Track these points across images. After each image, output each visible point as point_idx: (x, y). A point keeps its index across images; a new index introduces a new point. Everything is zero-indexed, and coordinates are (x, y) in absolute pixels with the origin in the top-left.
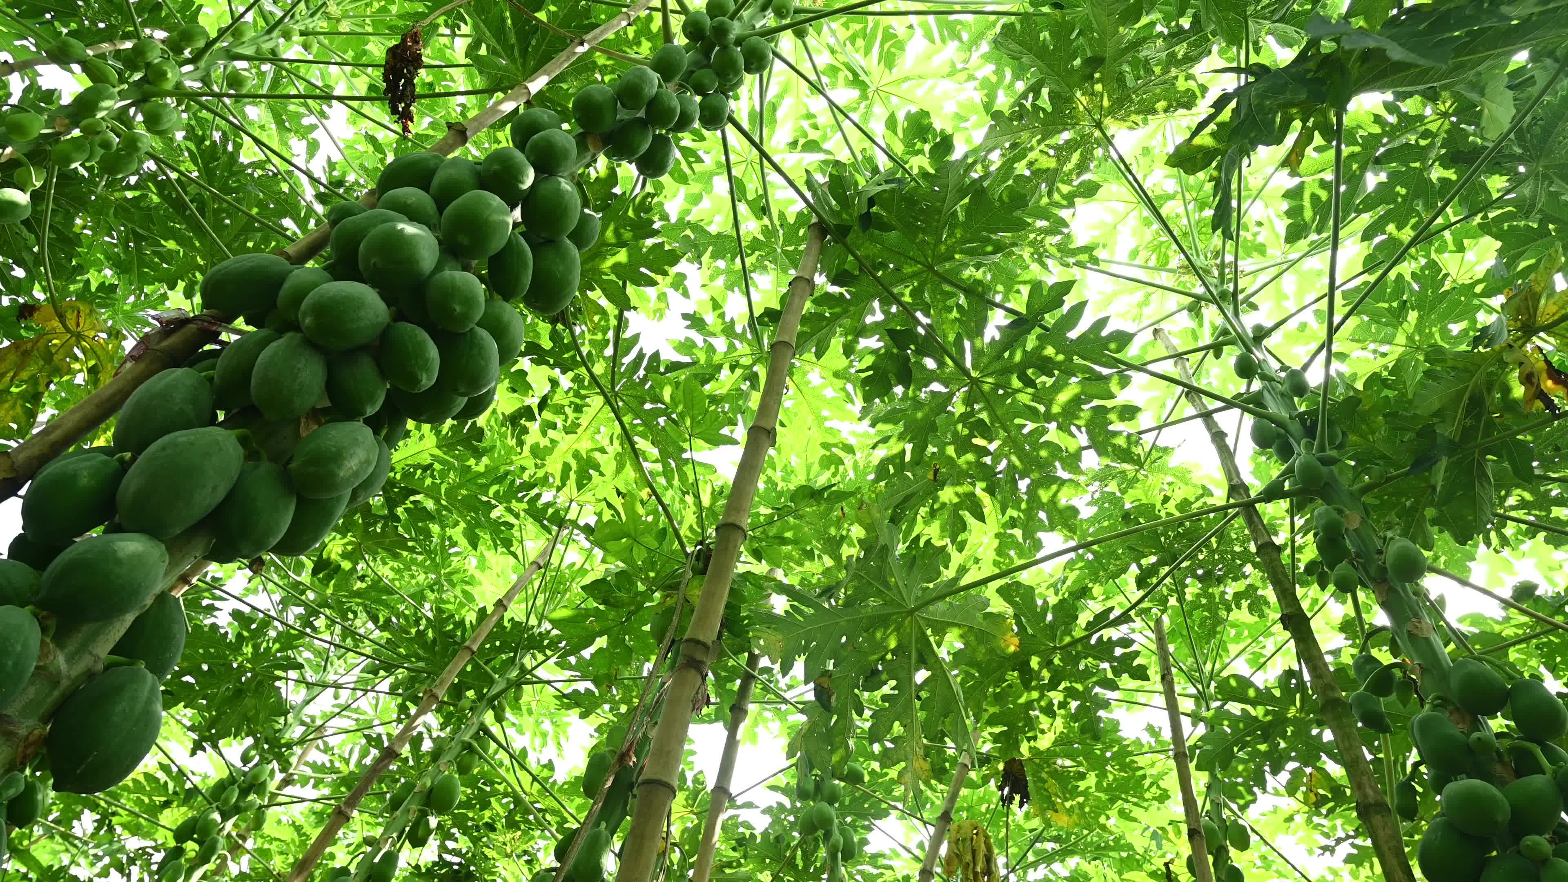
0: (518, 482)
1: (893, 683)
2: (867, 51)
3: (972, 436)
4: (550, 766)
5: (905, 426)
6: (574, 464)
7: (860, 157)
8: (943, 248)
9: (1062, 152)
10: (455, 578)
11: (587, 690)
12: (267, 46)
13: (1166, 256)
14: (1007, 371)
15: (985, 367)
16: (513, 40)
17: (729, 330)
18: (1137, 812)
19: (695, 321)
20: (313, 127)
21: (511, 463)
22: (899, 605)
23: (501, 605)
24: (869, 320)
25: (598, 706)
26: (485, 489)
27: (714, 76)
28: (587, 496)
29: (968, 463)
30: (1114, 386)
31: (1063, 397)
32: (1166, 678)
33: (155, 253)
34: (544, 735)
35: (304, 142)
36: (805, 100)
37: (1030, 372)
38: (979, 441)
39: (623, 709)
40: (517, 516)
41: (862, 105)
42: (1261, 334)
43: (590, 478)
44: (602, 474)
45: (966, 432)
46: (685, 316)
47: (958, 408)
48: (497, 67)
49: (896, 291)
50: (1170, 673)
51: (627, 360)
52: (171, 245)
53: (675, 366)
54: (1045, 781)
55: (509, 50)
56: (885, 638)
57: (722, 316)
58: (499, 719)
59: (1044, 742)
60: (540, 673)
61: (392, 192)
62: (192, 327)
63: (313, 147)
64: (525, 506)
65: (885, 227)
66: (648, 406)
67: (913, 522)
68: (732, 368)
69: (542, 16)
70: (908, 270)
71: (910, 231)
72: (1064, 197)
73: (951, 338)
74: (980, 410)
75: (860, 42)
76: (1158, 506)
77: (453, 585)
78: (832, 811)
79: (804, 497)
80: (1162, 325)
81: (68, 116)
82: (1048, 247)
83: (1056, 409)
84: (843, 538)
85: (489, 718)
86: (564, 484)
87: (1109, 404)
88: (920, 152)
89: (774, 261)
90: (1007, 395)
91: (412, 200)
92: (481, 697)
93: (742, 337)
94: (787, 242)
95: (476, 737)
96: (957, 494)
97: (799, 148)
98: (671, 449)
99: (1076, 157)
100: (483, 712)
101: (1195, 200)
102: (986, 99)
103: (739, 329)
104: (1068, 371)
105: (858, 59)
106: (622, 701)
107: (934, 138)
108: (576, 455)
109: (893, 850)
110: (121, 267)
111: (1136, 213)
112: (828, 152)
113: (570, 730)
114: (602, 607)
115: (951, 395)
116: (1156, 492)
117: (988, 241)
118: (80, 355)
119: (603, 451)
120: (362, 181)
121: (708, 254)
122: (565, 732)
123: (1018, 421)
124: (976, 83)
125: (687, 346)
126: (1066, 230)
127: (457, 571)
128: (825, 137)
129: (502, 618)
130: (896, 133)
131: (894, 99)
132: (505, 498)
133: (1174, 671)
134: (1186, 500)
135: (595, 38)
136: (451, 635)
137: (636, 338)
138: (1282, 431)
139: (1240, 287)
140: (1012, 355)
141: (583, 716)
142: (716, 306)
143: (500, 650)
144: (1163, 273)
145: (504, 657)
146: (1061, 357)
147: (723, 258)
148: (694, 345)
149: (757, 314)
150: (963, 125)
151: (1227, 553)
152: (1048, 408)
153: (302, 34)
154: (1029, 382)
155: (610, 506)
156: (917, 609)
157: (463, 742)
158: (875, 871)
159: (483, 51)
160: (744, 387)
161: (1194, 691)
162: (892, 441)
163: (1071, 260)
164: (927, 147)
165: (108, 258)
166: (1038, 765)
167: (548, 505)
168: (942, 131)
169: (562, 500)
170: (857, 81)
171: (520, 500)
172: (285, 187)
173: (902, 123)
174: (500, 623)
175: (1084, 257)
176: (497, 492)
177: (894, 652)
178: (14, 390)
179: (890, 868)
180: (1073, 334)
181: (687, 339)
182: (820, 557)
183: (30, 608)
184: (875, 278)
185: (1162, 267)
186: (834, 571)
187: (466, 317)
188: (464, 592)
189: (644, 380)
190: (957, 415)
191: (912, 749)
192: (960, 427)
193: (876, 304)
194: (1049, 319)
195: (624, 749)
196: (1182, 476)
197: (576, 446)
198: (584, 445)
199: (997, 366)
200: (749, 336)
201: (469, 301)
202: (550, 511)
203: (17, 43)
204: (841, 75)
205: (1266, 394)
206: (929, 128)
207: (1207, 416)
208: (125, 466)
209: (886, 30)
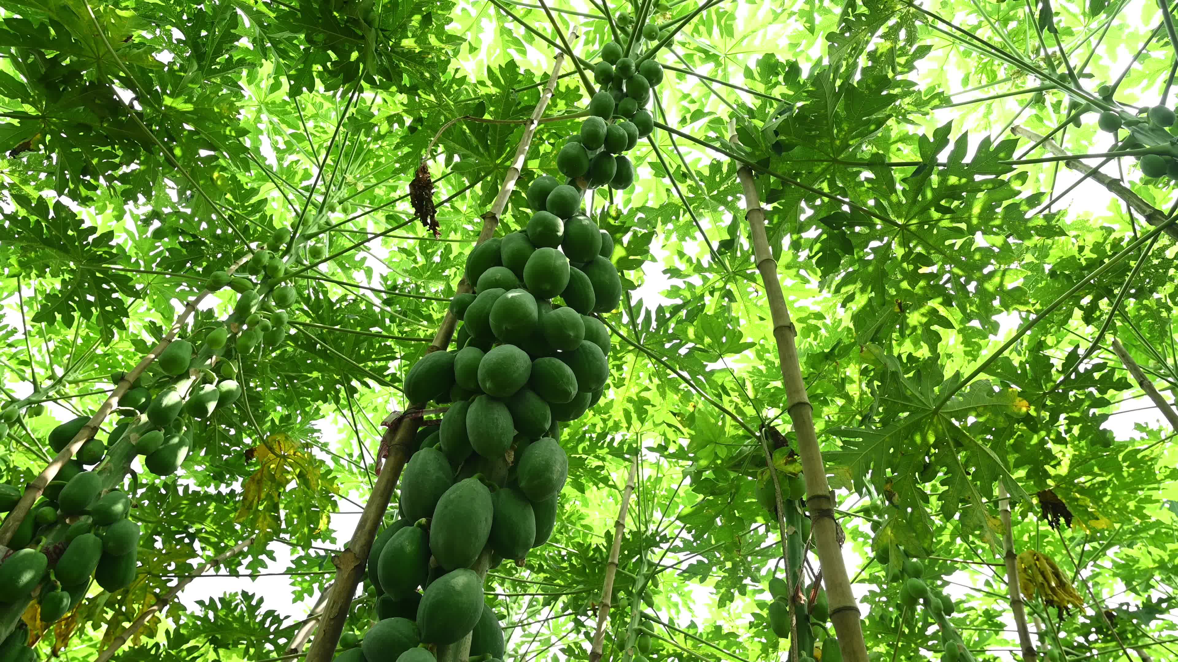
0: (594, 435)
1: (944, 469)
2: (710, 33)
3: (917, 268)
4: (693, 625)
5: (862, 281)
6: (630, 407)
7: (735, 107)
8: (838, 142)
9: (891, 35)
10: (573, 519)
11: (698, 561)
12: (322, 222)
13: (993, 72)
14: (925, 209)
15: (908, 213)
16: (474, 140)
17: (699, 268)
18: (1155, 495)
19: (673, 272)
20: (364, 259)
21: (585, 425)
22: (924, 410)
23: (619, 525)
24: (803, 218)
25: (710, 570)
26: (574, 449)
27: (633, 101)
28: (648, 424)
29: (921, 288)
30: (1016, 185)
31: (976, 209)
32: (1143, 383)
33: (305, 384)
34: (676, 605)
35: (362, 271)
36: (678, 87)
37: (943, 203)
38: (924, 270)
39: (729, 565)
40: (603, 459)
41: (720, 71)
42: (1108, 93)
43: (646, 412)
44: (653, 406)
45: (911, 267)
46: (665, 272)
47: (899, 252)
48: (471, 165)
49: (816, 187)
50: (1145, 379)
51: (640, 320)
52: (315, 374)
53: (676, 309)
54: (1077, 499)
55: (475, 150)
56: (924, 438)
57: (690, 260)
58: (650, 605)
59: (1063, 470)
60: (666, 562)
61: (482, 276)
62: (407, 420)
63: (369, 272)
64: (607, 450)
65: (789, 147)
66: (667, 346)
67: (890, 347)
68: (712, 293)
69: (487, 117)
70: (818, 170)
71: (808, 141)
72: (903, 66)
73: (871, 203)
74: (915, 247)
75: (702, 28)
76: (1077, 256)
77: (574, 524)
78: (920, 582)
79: (821, 362)
80: (1016, 123)
81: (236, 320)
82: (906, 107)
83: (975, 221)
84: (844, 380)
85: (643, 607)
86: (629, 424)
87: (1017, 199)
88: (777, 83)
89: (707, 207)
90: (932, 227)
91: (499, 276)
92: (629, 594)
93: (710, 269)
94: (710, 189)
95: (641, 623)
96: (923, 315)
97: (689, 120)
98: (696, 368)
99: (903, 34)
100: (638, 604)
101: (998, 20)
102: (808, 25)
103: (706, 265)
104: (976, 189)
105: (704, 41)
106: (726, 560)
107: (783, 69)
108: (630, 400)
109: (967, 595)
110: (286, 402)
111: (954, 51)
112: (710, 113)
113: (693, 596)
114: (711, 498)
115: (889, 244)
116: (1070, 246)
117: (869, 122)
118: (290, 469)
119: (647, 389)
120: (407, 280)
121: (659, 223)
122: (690, 598)
123: (947, 243)
124: (796, 17)
125: (674, 292)
126: (916, 88)
127: (572, 514)
128: (703, 105)
129: (624, 534)
130: (753, 78)
131: (740, 56)
132: (591, 450)
133: (1148, 376)
134: (1098, 243)
135: (538, 115)
136: (593, 559)
137: (640, 302)
138: (1167, 157)
139: (1072, 66)
140: (924, 196)
141: (702, 580)
142: (681, 255)
143: (630, 557)
144: (996, 86)
145: (634, 560)
146: (964, 180)
147: (671, 220)
148: (678, 289)
149: (715, 248)
150: (798, 50)
151: (1149, 268)
152: (968, 222)
153: (340, 203)
154: (945, 210)
155: (670, 425)
156: (938, 408)
157: (635, 630)
158: (962, 615)
159: (456, 159)
160: (725, 303)
161: (1168, 385)
162: (858, 296)
163: (927, 109)
164: (781, 78)
165: (277, 400)
166: (1066, 489)
167: (622, 443)
168: (787, 61)
169: (630, 436)
170: (708, 56)
171: (602, 448)
172: (363, 306)
173: (756, 70)
174: (624, 539)
175: (936, 102)
176: (584, 448)
177: (935, 446)
178: (261, 508)
179: (971, 608)
180: (968, 159)
181: (672, 286)
182: (832, 401)
183: (421, 645)
184: (797, 184)
185: (993, 81)
186: (848, 406)
187: (577, 337)
188: (582, 526)
189: (658, 330)
190: (899, 258)
191: (983, 514)
192: (905, 265)
193: (803, 204)
194: (943, 157)
195: (792, 593)
196: (1083, 226)
197: (628, 394)
198: (632, 390)
199: (916, 209)
200: (715, 267)
201: (575, 325)
202: (625, 447)
203: (178, 290)
204: (696, 58)
205: (1138, 136)
206: (777, 64)
207: (1094, 174)
208: (425, 529)
209: (717, 12)
